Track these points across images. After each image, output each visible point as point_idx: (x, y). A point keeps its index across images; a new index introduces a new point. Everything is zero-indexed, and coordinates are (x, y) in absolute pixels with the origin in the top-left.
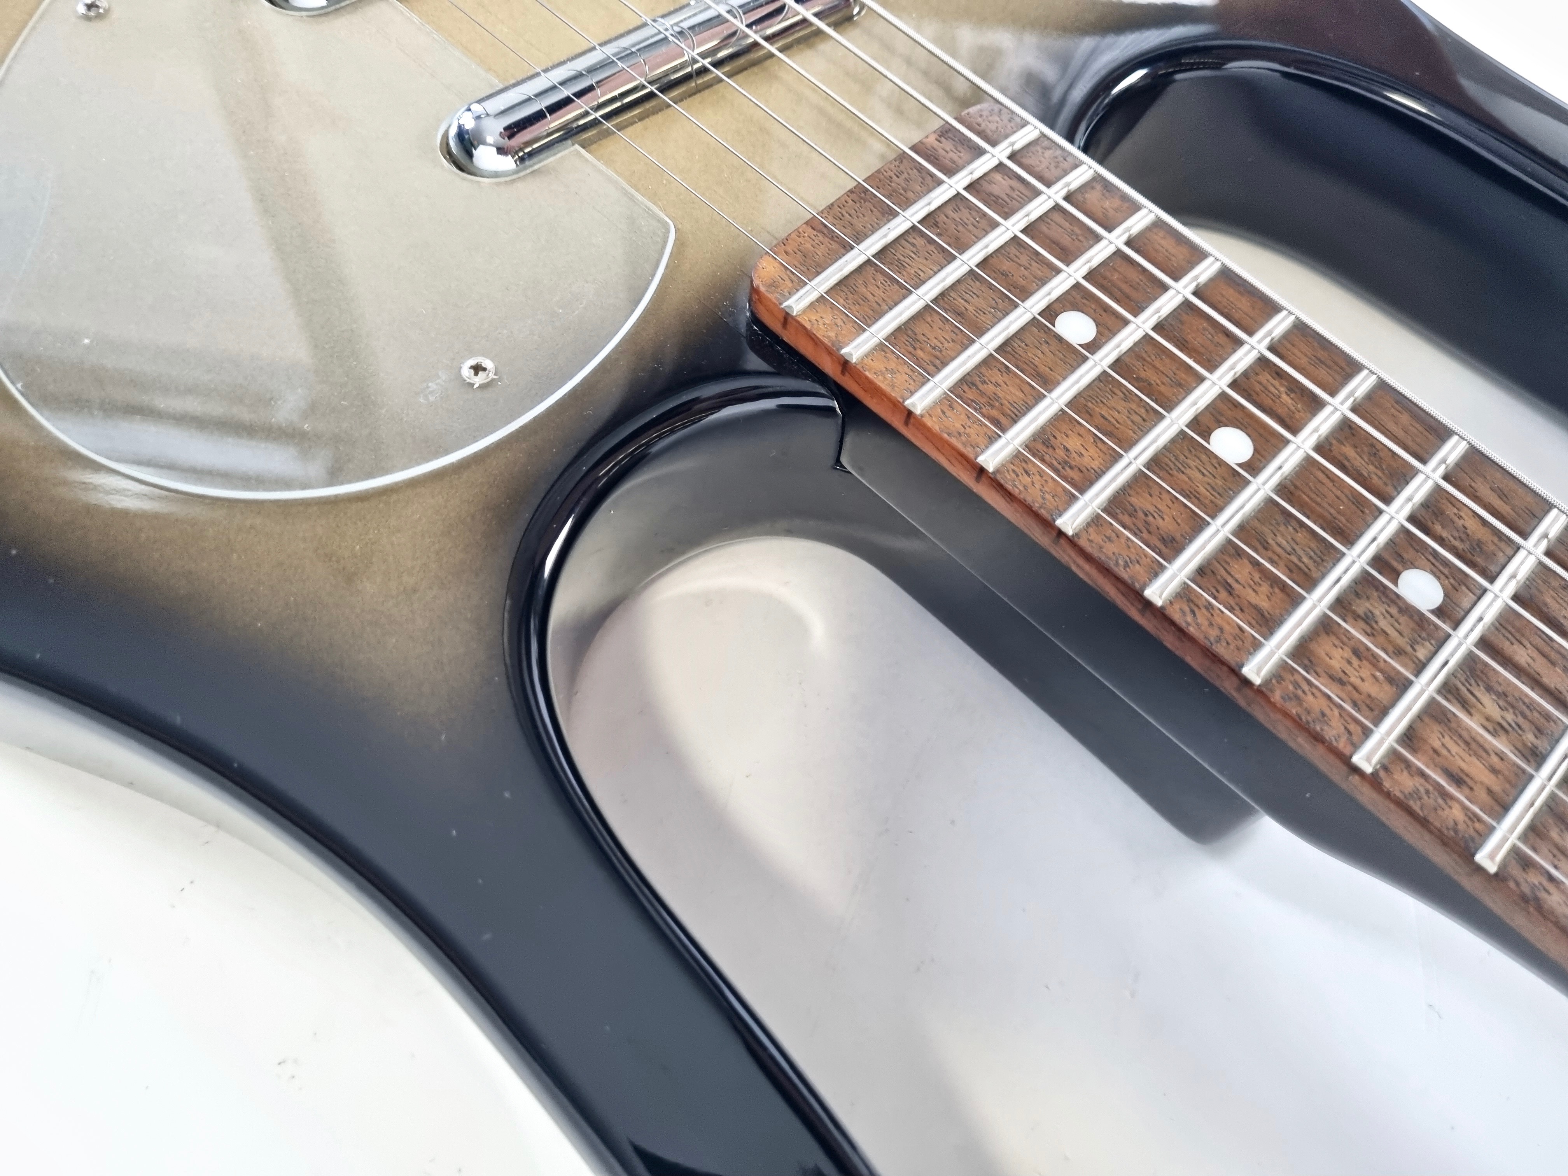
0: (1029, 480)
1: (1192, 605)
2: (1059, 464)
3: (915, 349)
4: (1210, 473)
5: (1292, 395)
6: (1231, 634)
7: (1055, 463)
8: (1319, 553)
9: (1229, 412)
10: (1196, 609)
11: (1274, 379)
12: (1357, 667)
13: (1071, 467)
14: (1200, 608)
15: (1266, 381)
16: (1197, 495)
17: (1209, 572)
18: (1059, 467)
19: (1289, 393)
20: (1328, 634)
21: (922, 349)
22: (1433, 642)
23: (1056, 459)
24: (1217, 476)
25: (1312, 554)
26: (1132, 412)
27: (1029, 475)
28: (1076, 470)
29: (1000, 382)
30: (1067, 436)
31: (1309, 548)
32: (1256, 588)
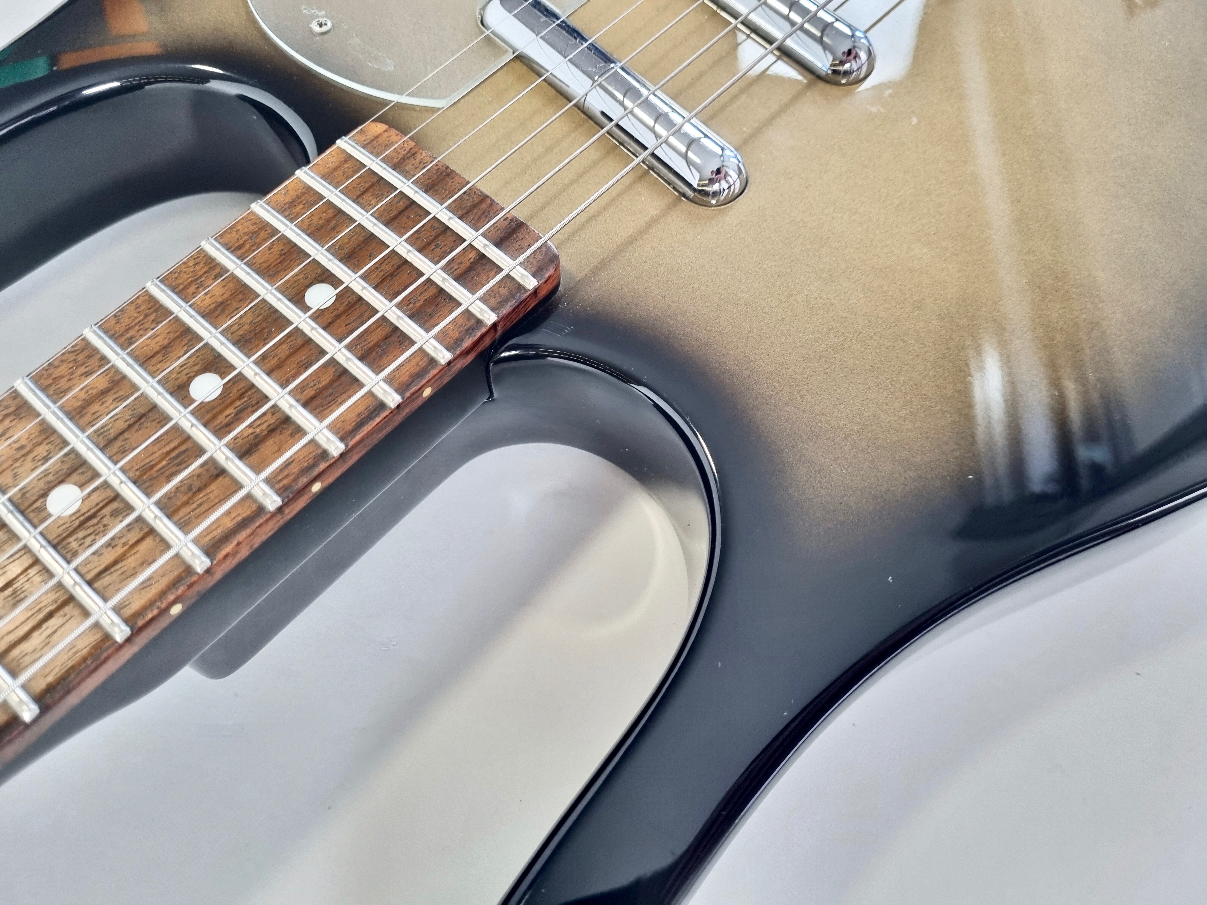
0: (191, 265)
1: (79, 351)
2: (202, 282)
3: (304, 204)
4: (182, 371)
5: (252, 437)
6: (53, 372)
7: (202, 279)
8: (106, 434)
9: (235, 389)
10: (75, 354)
11: (269, 426)
12: (11, 446)
13: (198, 288)
14: (76, 356)
15: (266, 419)
16: (165, 361)
17: (102, 362)
18: (199, 282)
19: (254, 434)
20: (41, 431)
21: (303, 208)
22: (20, 501)
23: (205, 280)
24: (180, 375)
25: (105, 429)
26: (241, 326)
27: (195, 265)
28: (195, 291)
29: (273, 250)
30: (223, 287)
31: (111, 428)
32: (85, 390)
